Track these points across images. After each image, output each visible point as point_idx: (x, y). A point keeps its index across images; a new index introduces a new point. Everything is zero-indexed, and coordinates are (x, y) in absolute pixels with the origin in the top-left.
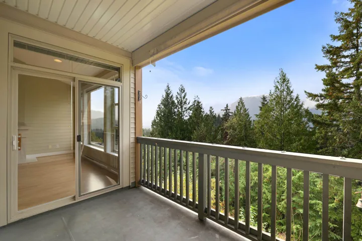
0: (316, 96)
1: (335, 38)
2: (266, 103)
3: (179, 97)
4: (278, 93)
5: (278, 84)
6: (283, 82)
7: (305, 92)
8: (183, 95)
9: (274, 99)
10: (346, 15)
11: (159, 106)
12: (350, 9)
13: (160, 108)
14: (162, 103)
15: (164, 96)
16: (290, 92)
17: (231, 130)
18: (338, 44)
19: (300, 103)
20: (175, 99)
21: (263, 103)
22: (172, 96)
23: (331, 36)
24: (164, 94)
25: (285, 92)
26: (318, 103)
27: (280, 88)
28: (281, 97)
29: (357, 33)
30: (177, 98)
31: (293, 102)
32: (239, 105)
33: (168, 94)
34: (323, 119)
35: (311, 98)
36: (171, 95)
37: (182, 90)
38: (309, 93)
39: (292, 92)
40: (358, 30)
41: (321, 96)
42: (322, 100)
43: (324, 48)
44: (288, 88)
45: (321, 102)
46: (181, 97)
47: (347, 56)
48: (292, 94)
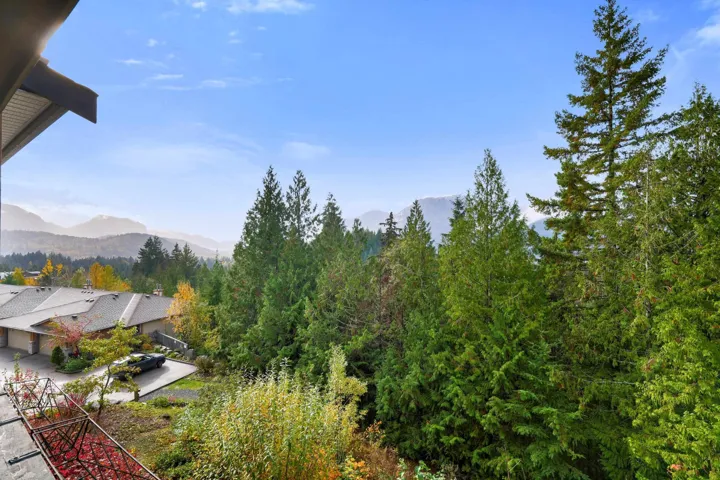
0: (545, 204)
1: (575, 100)
2: (461, 212)
3: (293, 196)
4: (483, 196)
5: (481, 179)
6: (491, 176)
7: (528, 196)
8: (302, 192)
9: (475, 208)
10: (593, 60)
11: (250, 213)
12: (598, 52)
13: (253, 219)
14: (257, 208)
15: (262, 194)
16: (502, 197)
17: (398, 265)
18: (580, 111)
19: (520, 218)
20: (284, 200)
21: (456, 213)
22: (279, 193)
23: (570, 96)
24: (262, 189)
25: (494, 196)
26: (548, 216)
27: (485, 186)
28: (487, 205)
29: (611, 95)
30: (289, 198)
31: (508, 214)
32: (412, 215)
33: (269, 190)
34: (556, 248)
35: (537, 207)
36: (277, 191)
37: (301, 182)
38: (534, 199)
39: (506, 196)
40: (611, 90)
41: (554, 204)
42: (555, 211)
43: (558, 116)
44: (500, 189)
45: (553, 215)
46: (298, 197)
47: (595, 135)
48: (506, 199)
